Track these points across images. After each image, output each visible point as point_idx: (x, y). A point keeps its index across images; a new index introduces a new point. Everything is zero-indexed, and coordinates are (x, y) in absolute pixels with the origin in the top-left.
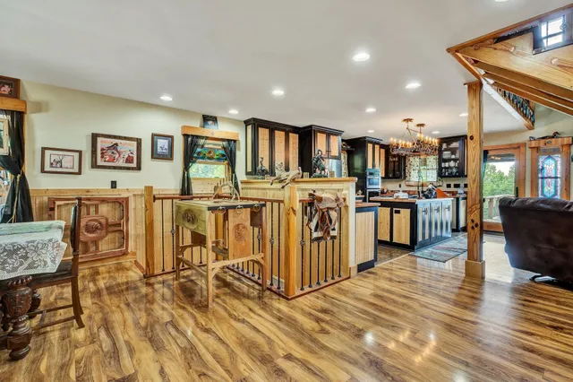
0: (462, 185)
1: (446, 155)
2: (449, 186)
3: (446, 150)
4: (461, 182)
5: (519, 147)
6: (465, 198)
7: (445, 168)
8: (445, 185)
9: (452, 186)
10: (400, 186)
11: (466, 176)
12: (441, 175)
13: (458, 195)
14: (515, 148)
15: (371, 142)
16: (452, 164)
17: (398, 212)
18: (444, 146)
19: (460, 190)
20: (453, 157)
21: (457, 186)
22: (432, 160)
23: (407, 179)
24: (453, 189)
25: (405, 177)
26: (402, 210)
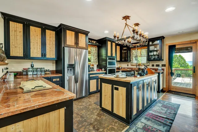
0: (161, 65)
1: (152, 48)
2: (153, 65)
3: (151, 45)
4: (160, 63)
5: (196, 42)
6: (163, 73)
7: (151, 56)
8: (151, 65)
9: (155, 65)
10: (128, 65)
11: (163, 60)
12: (149, 59)
13: (158, 71)
14: (193, 43)
15: (110, 41)
16: (155, 53)
17: (117, 89)
18: (151, 43)
19: (160, 68)
20: (156, 49)
21: (158, 66)
22: (144, 51)
23: (131, 62)
24: (155, 67)
25: (130, 61)
26: (120, 88)
